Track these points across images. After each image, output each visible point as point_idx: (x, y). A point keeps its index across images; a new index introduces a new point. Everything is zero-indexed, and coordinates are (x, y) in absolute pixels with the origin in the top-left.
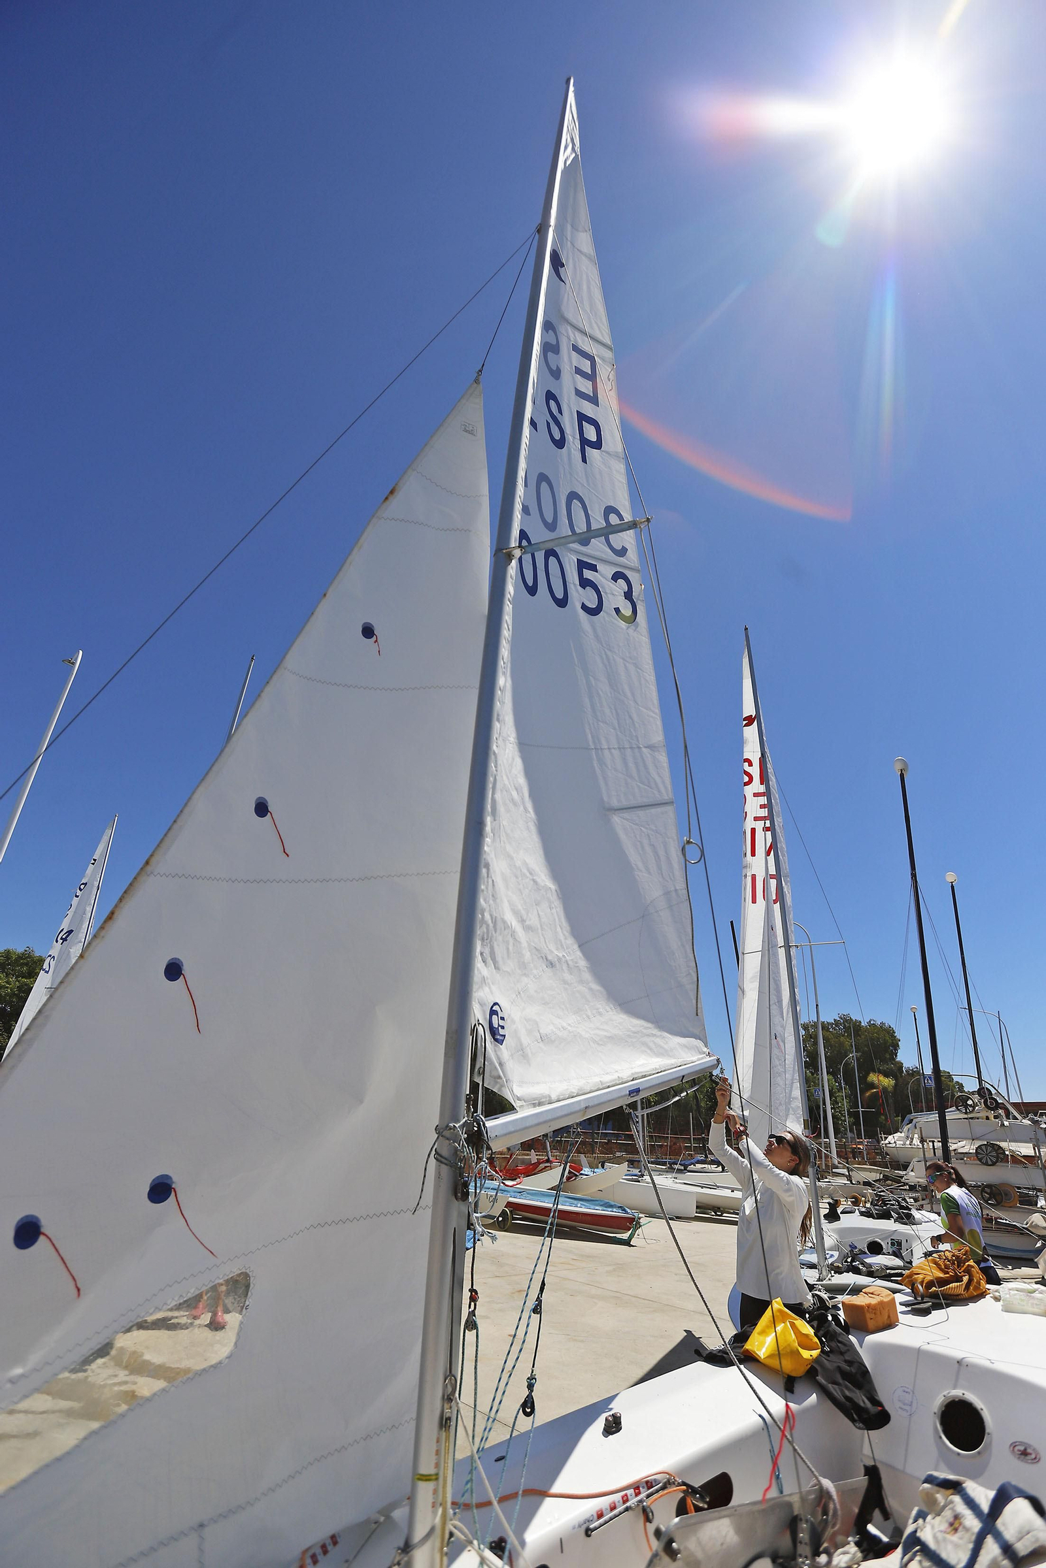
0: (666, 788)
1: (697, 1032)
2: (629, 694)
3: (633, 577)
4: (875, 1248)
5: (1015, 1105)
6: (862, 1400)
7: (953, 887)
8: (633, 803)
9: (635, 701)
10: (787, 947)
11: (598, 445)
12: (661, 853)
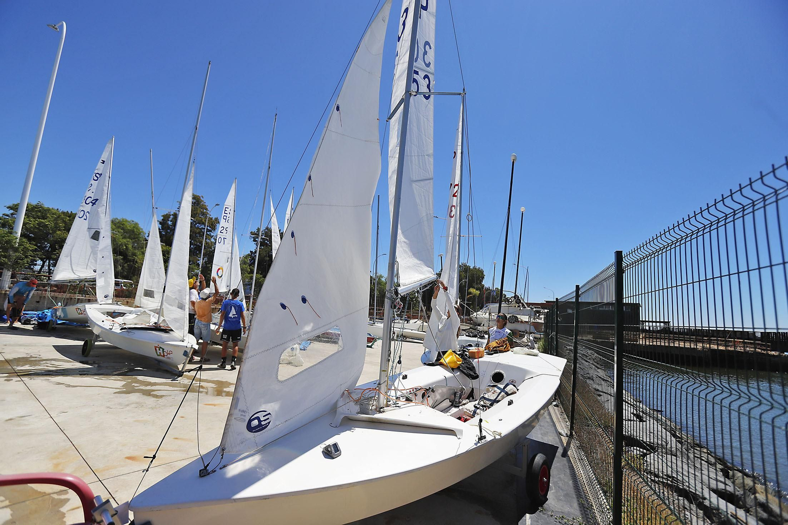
0: (431, 172)
1: (431, 266)
2: (423, 133)
3: (431, 76)
4: (470, 346)
5: (526, 303)
6: (472, 373)
7: (522, 213)
8: (420, 179)
9: (425, 135)
10: (460, 236)
11: (425, 8)
12: (427, 199)
